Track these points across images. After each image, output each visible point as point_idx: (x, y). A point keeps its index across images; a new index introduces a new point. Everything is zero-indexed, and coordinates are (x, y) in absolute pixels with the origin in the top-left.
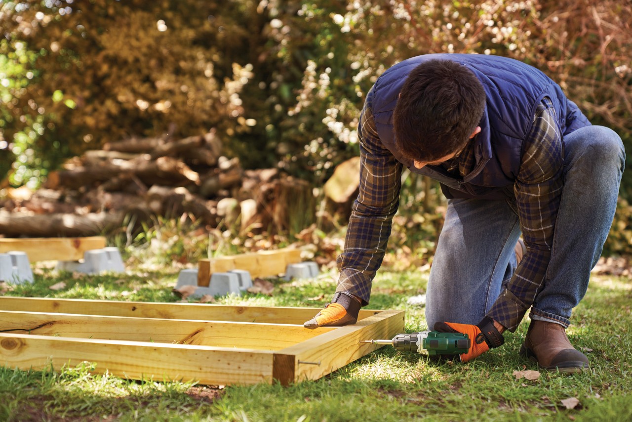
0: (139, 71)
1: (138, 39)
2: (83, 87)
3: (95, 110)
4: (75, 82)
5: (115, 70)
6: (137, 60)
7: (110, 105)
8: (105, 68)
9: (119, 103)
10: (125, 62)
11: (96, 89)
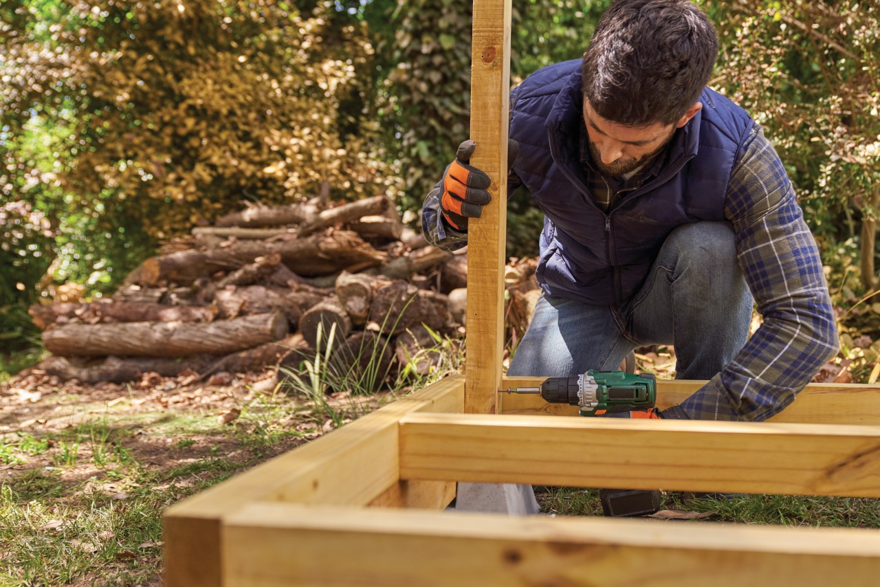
0: (235, 127)
1: (231, 86)
2: (161, 150)
3: (179, 179)
4: (148, 143)
5: (204, 124)
6: (232, 113)
7: (201, 171)
8: (190, 122)
9: (213, 167)
10: (216, 115)
11: (177, 153)
